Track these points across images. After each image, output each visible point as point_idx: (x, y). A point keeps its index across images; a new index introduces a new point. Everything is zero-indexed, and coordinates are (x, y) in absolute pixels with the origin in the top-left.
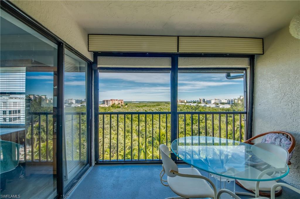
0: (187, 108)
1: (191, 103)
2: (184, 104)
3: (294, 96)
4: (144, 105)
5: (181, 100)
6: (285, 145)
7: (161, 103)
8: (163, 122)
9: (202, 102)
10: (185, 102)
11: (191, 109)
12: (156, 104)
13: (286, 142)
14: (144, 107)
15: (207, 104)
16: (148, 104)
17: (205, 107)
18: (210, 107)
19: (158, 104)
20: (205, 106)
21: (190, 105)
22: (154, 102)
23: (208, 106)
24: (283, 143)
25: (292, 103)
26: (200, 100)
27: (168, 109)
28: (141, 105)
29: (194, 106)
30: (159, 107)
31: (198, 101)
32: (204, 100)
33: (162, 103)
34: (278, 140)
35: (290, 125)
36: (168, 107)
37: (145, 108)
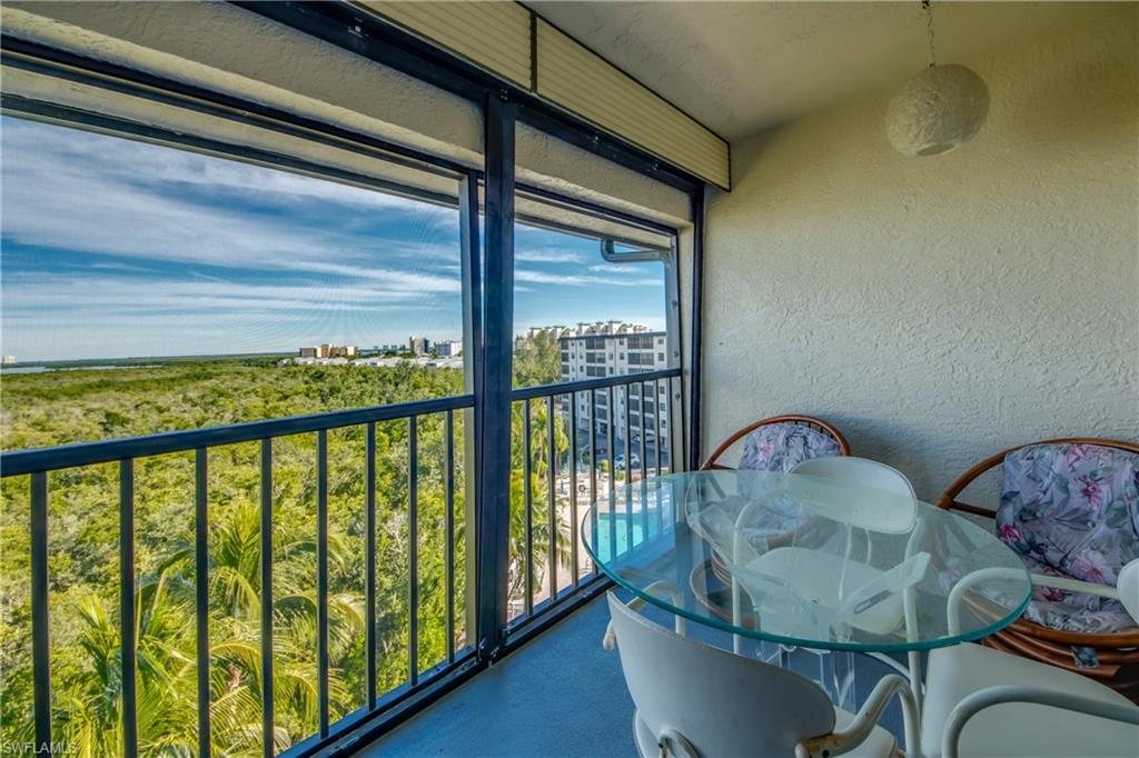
0: (361, 378)
1: (376, 355)
2: (344, 362)
3: (813, 315)
4: (94, 379)
5: (330, 346)
6: (822, 453)
7: (215, 363)
8: (234, 460)
9: (418, 351)
10: (351, 351)
11: (380, 383)
12: (186, 371)
13: (824, 443)
14: (94, 396)
15: (435, 357)
16: (125, 373)
17: (430, 368)
18: (447, 369)
19: (198, 370)
20: (431, 365)
21: (374, 364)
22: (167, 363)
23: (440, 364)
24: (814, 447)
25: (808, 333)
26: (412, 343)
27: (264, 389)
28: (67, 383)
29: (390, 369)
30: (208, 383)
31: (403, 348)
32: (426, 342)
33: (222, 362)
34: (797, 442)
35: (804, 395)
36: (263, 380)
37: (103, 400)
